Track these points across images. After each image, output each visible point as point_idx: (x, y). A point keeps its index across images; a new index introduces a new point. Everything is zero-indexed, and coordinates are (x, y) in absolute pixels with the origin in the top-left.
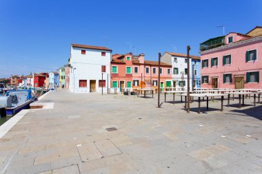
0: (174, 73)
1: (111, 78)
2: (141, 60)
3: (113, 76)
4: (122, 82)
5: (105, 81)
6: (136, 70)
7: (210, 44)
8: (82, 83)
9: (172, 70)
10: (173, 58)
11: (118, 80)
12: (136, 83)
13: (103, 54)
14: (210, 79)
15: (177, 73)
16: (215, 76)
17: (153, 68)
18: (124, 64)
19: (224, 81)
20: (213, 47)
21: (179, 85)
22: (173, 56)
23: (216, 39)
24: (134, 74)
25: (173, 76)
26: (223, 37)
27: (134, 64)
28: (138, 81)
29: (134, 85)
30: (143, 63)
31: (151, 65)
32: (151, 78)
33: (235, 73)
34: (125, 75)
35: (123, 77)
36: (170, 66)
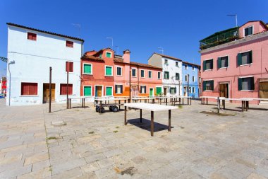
0: (165, 78)
1: (82, 81)
2: (126, 58)
4: (98, 88)
5: (71, 85)
6: (119, 71)
7: (215, 40)
8: (28, 88)
9: (162, 74)
10: (163, 59)
11: (93, 85)
12: (119, 89)
13: (69, 44)
14: (215, 85)
15: (168, 78)
16: (224, 81)
17: (140, 69)
18: (102, 61)
19: (240, 88)
20: (220, 43)
21: (170, 92)
22: (163, 57)
23: (224, 32)
24: (116, 77)
25: (164, 81)
26: (236, 29)
27: (116, 63)
28: (121, 86)
29: (116, 91)
30: (129, 62)
31: (138, 66)
32: (139, 82)
33: (259, 77)
34: (104, 78)
35: (100, 80)
36: (161, 69)
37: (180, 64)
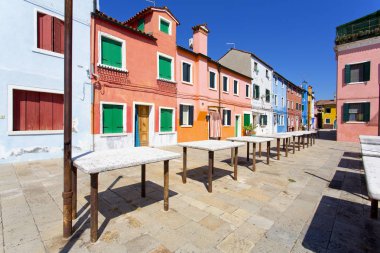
0: (254, 97)
1: (96, 87)
3: (106, 76)
4: (142, 111)
6: (186, 73)
9: (251, 88)
10: (253, 61)
11: (128, 101)
12: (186, 116)
15: (258, 97)
21: (261, 123)
22: (253, 56)
25: (253, 102)
27: (181, 50)
29: (181, 120)
30: (205, 54)
31: (220, 68)
32: (220, 101)
34: (154, 85)
35: (146, 90)
36: (249, 79)
37: (270, 73)
